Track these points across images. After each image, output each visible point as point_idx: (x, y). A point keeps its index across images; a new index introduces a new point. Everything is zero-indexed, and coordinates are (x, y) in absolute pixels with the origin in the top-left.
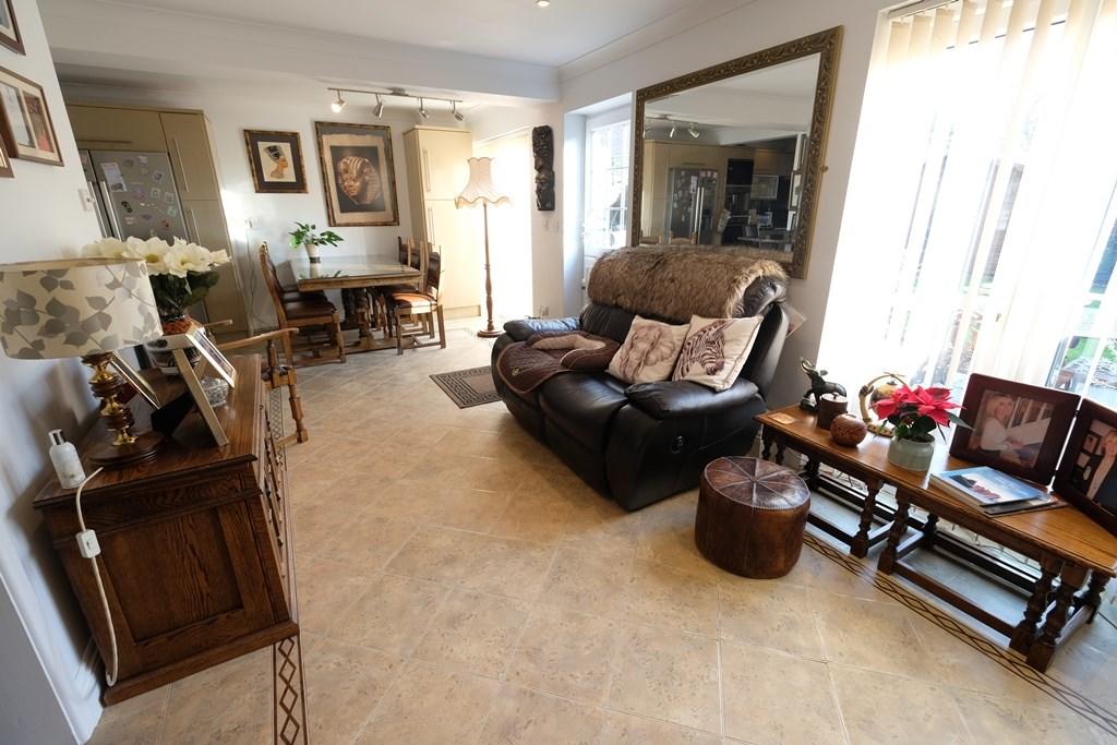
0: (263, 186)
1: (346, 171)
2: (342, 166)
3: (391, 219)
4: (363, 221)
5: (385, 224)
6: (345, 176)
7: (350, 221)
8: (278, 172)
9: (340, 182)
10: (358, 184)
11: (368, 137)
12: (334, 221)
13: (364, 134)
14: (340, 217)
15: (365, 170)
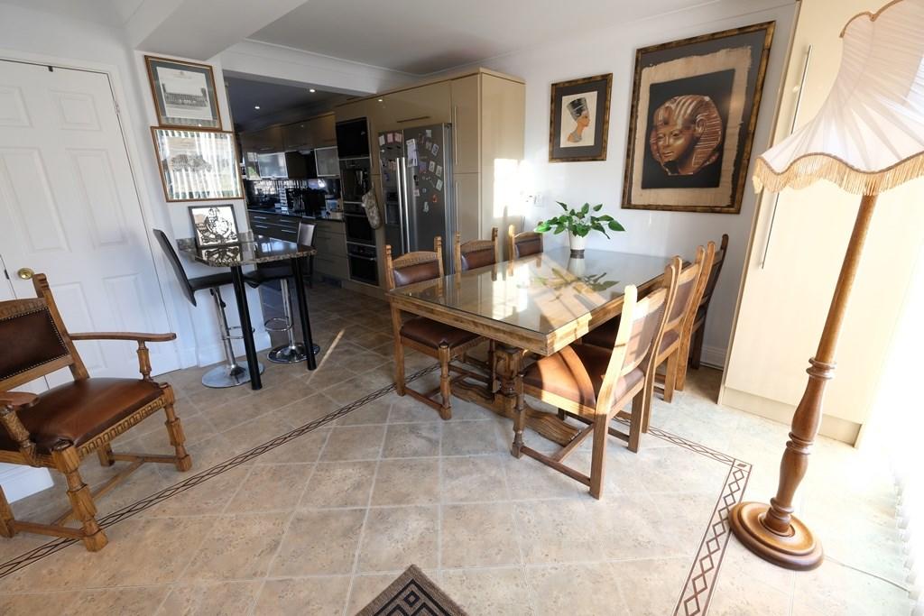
0: (560, 154)
1: (666, 123)
2: (661, 114)
3: (727, 201)
4: (671, 203)
5: (711, 210)
6: (662, 131)
7: (651, 202)
8: (576, 136)
9: (652, 140)
10: (680, 142)
11: (722, 53)
12: (629, 200)
13: (716, 50)
14: (638, 195)
15: (699, 117)
